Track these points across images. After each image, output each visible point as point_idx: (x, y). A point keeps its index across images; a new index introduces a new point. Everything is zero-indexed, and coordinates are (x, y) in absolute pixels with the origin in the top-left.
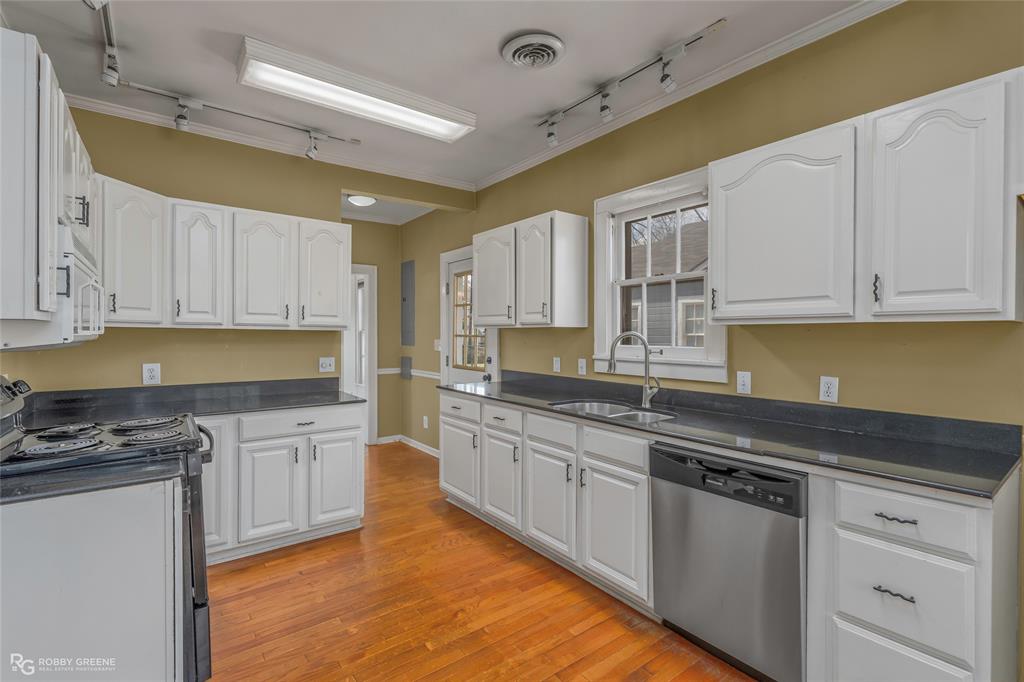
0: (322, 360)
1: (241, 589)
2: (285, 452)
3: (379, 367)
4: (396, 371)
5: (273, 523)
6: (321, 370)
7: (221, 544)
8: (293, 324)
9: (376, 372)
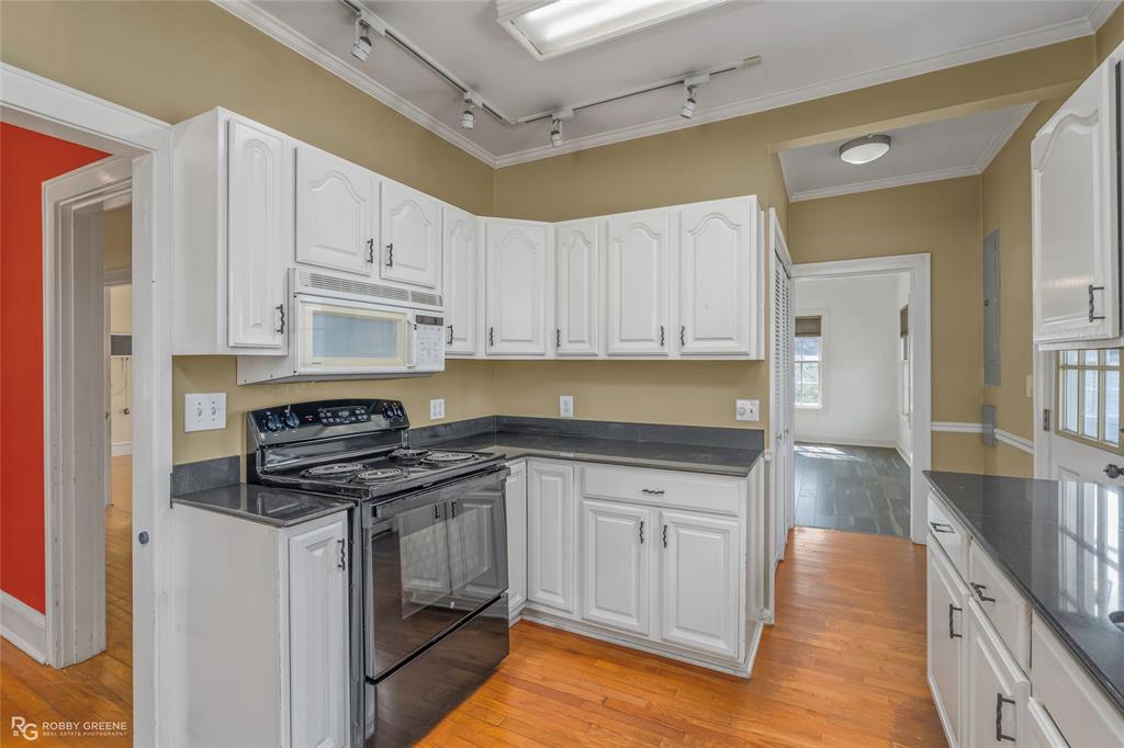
0: (740, 403)
1: (544, 679)
2: (631, 523)
3: (932, 420)
4: (974, 428)
5: (616, 612)
6: (739, 418)
7: (567, 612)
8: (673, 352)
9: (927, 426)
